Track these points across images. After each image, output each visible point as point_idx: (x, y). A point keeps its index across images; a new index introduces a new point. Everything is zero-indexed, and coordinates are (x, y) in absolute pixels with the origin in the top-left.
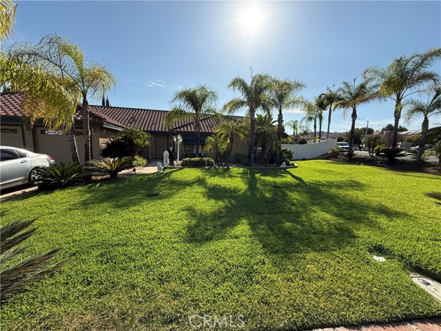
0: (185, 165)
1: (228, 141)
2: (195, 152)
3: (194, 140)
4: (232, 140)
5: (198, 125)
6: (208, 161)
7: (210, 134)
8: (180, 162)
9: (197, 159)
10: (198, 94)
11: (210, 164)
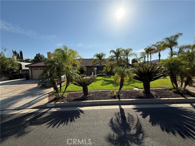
0: (98, 76)
1: (110, 68)
2: (100, 72)
3: (100, 68)
4: (111, 68)
5: (101, 64)
6: (104, 75)
7: (105, 66)
8: (96, 75)
9: (101, 74)
10: (101, 55)
11: (105, 76)
